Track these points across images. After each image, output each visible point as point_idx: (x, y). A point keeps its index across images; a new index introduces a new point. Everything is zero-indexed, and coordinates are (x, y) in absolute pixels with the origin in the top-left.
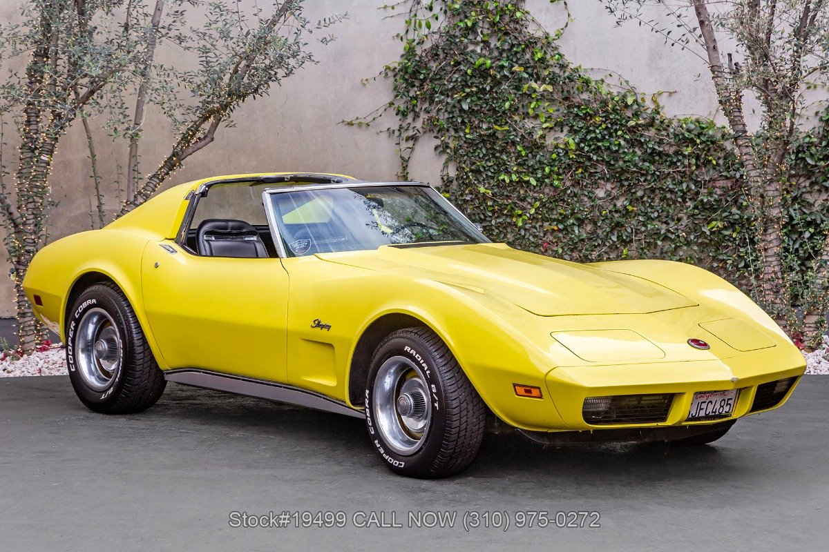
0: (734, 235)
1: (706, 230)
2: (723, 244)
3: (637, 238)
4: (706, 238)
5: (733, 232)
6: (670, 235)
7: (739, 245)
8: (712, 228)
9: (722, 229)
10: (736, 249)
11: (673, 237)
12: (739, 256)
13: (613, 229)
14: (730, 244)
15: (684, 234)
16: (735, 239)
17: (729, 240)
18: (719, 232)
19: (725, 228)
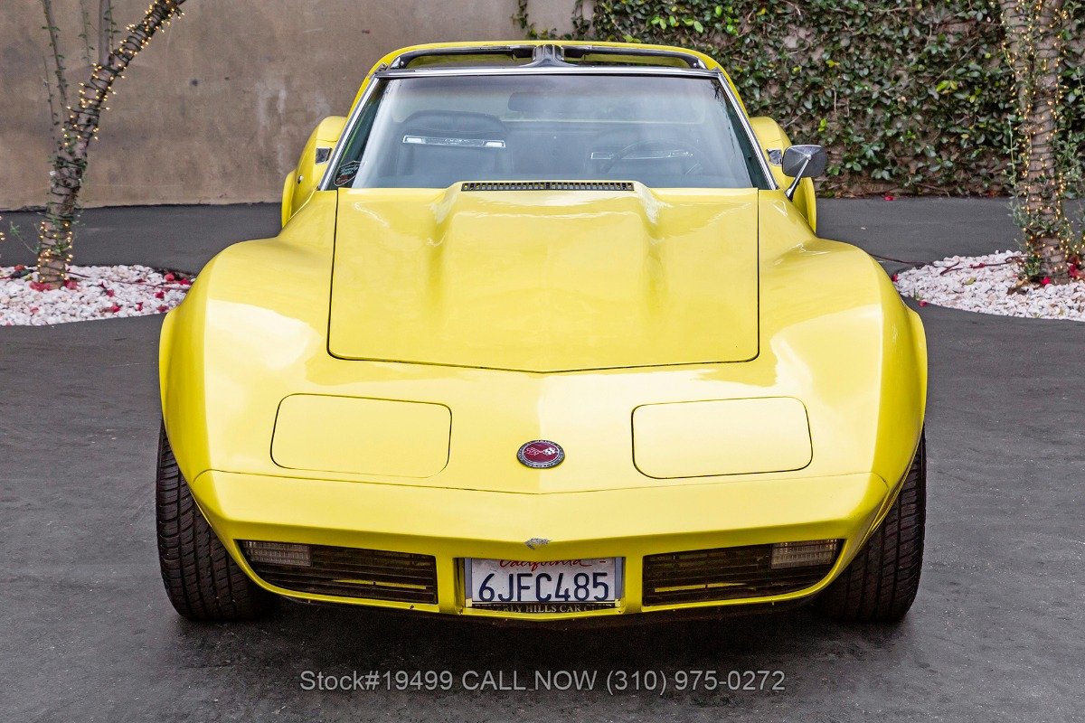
0: (972, 100)
1: (934, 92)
2: (957, 112)
3: (839, 105)
4: (933, 104)
5: (971, 94)
6: (884, 100)
7: (978, 113)
8: (943, 90)
9: (956, 92)
10: (973, 120)
11: (888, 102)
12: (977, 128)
13: (806, 92)
14: (966, 112)
15: (903, 98)
16: (973, 105)
17: (964, 106)
18: (952, 95)
19: (960, 90)
